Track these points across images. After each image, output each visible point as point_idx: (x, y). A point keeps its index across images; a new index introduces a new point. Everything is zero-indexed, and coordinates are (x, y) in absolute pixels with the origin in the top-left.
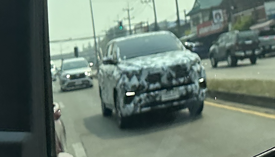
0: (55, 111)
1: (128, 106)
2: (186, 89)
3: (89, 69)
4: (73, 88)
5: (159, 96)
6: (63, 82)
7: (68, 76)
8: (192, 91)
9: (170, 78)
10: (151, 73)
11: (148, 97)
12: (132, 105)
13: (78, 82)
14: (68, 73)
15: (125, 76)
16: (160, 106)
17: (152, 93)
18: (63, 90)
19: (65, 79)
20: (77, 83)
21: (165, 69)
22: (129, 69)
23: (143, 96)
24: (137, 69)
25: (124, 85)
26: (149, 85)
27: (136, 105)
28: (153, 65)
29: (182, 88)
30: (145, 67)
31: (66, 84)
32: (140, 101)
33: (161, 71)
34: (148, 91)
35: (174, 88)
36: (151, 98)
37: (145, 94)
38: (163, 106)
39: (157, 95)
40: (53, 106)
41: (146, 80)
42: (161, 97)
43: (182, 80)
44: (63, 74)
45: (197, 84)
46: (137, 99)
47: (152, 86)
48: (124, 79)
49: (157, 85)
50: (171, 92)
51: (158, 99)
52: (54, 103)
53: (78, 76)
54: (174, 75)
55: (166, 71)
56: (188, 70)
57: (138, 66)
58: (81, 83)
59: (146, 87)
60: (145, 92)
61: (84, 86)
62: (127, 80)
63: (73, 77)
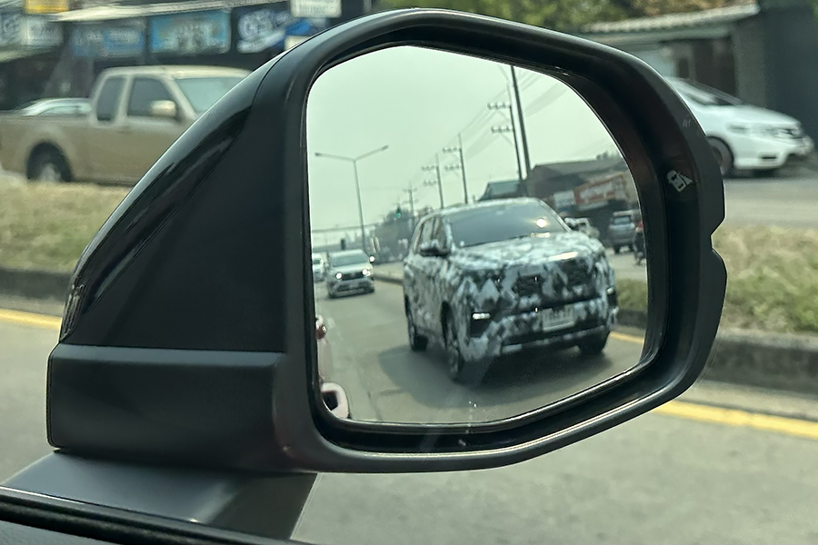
0: (318, 327)
1: (476, 340)
2: (587, 309)
3: (369, 266)
4: (346, 293)
5: (538, 322)
6: (331, 284)
7: (339, 276)
8: (597, 311)
9: (558, 286)
10: (523, 274)
11: (517, 323)
12: (484, 339)
13: (353, 283)
14: (339, 272)
15: (470, 280)
16: (539, 343)
17: (525, 316)
18: (332, 297)
19: (335, 279)
20: (351, 286)
21: (549, 268)
22: (477, 265)
23: (508, 321)
24: (494, 266)
25: (469, 297)
26: (518, 300)
27: (491, 338)
28: (525, 260)
29: (579, 306)
30: (511, 262)
31: (336, 287)
32: (501, 330)
33: (541, 271)
34: (518, 311)
35: (567, 307)
36: (523, 325)
37: (512, 318)
38: (546, 342)
39: (533, 320)
40: (316, 320)
41: (513, 289)
42: (541, 325)
43: (579, 290)
44: (332, 272)
45: (604, 298)
46: (495, 326)
47: (524, 302)
48: (468, 286)
49: (535, 299)
50: (561, 313)
51: (536, 328)
52: (317, 316)
53: (353, 275)
54: (565, 279)
55: (552, 271)
56: (589, 271)
57: (495, 261)
58: (357, 286)
59: (515, 303)
60: (512, 314)
61: (362, 290)
62: (473, 288)
63: (346, 277)
